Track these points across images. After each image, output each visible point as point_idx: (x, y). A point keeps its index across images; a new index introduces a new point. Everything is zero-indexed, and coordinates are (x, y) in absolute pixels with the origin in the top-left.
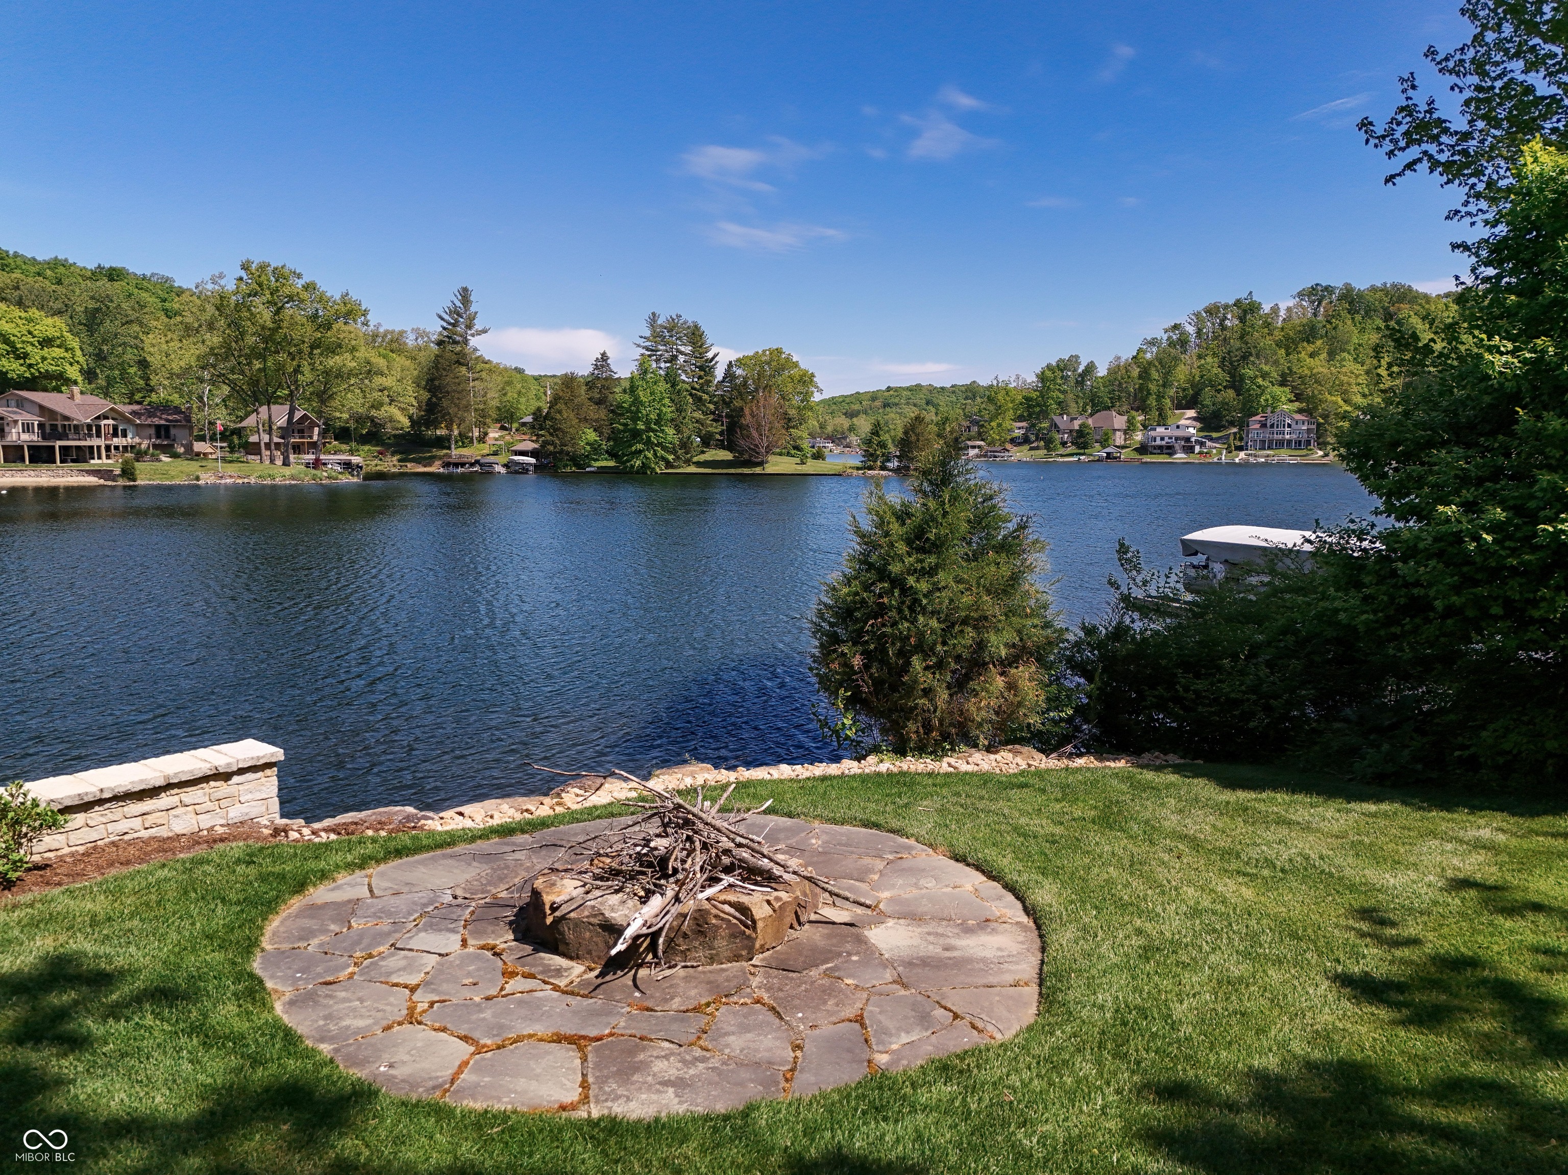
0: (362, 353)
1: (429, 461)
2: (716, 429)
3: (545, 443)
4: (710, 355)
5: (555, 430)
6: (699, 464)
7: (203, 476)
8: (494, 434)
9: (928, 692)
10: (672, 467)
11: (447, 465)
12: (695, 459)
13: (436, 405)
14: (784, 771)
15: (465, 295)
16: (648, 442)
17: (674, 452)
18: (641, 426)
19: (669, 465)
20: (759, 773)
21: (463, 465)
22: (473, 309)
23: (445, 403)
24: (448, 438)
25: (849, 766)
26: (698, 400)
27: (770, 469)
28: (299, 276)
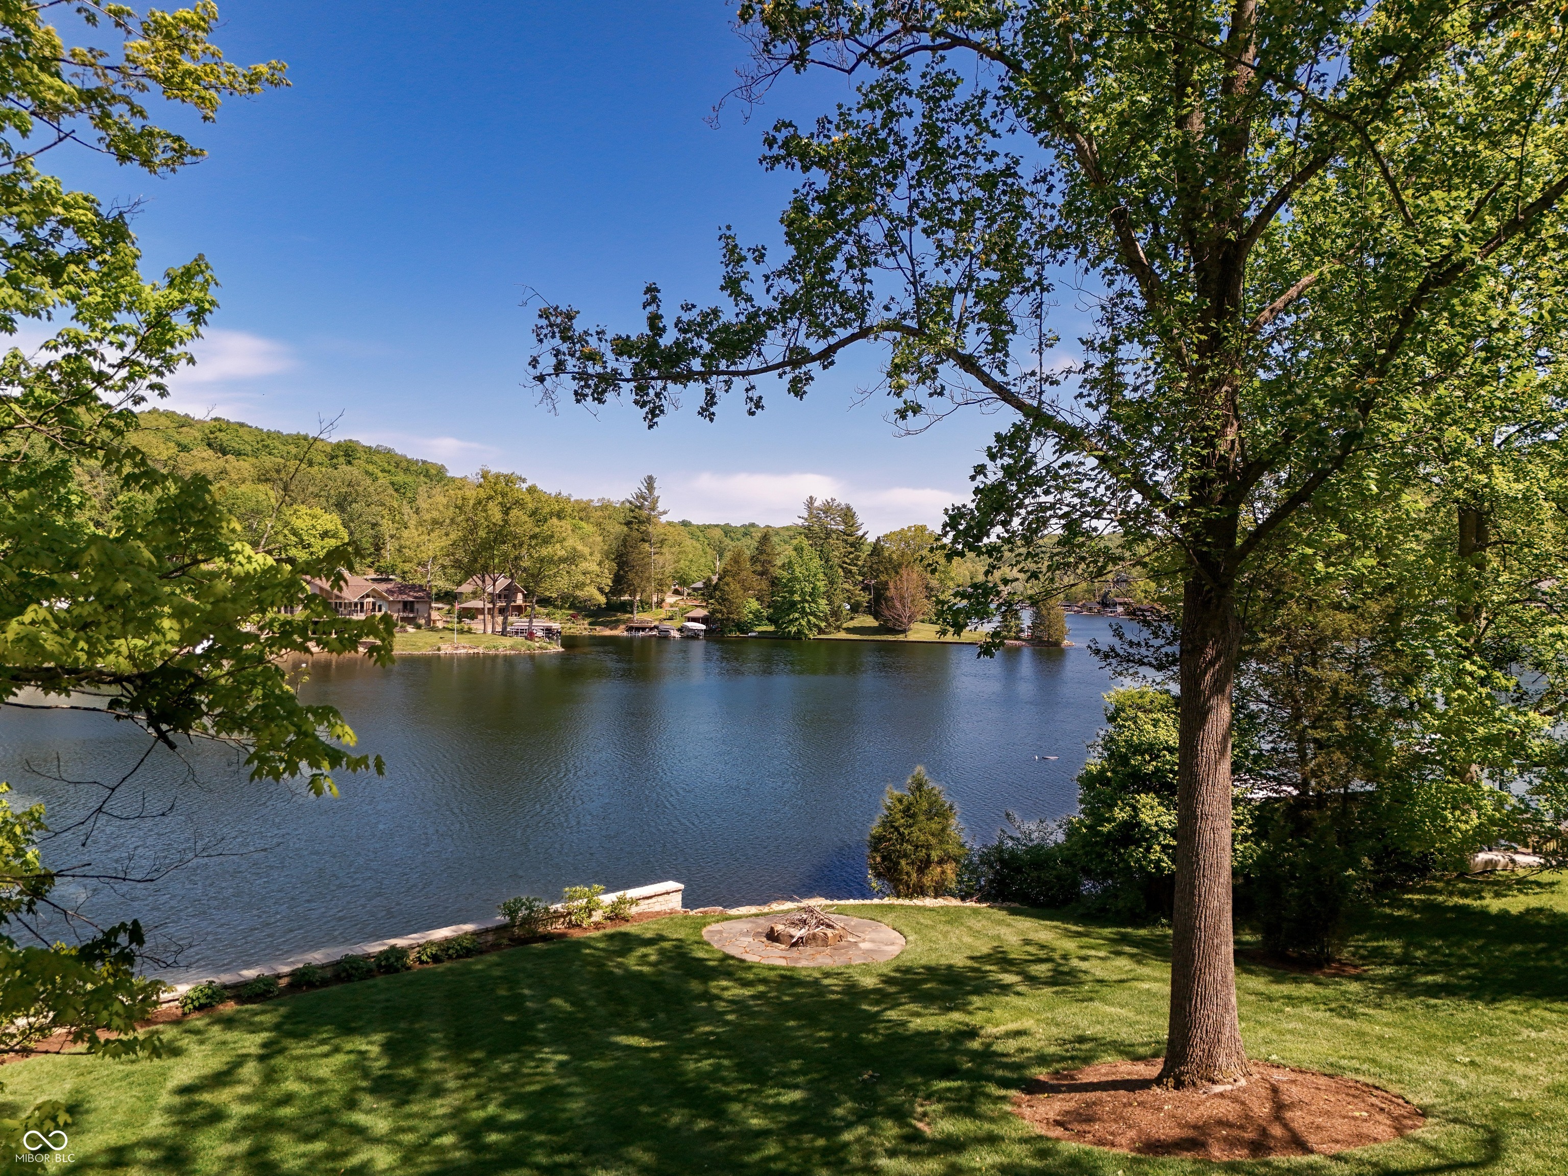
0: (569, 543)
1: (614, 625)
2: (864, 598)
3: (712, 613)
4: (860, 533)
5: (723, 600)
6: (848, 630)
7: (443, 647)
8: (670, 599)
9: (907, 873)
10: (825, 633)
11: (630, 629)
12: (845, 625)
13: (623, 577)
14: (851, 902)
15: (650, 482)
16: (803, 613)
17: (827, 620)
18: (797, 598)
19: (821, 631)
20: (842, 902)
21: (643, 629)
22: (656, 493)
23: (631, 575)
24: (631, 604)
25: (876, 901)
26: (848, 572)
27: (912, 636)
28: (524, 481)
